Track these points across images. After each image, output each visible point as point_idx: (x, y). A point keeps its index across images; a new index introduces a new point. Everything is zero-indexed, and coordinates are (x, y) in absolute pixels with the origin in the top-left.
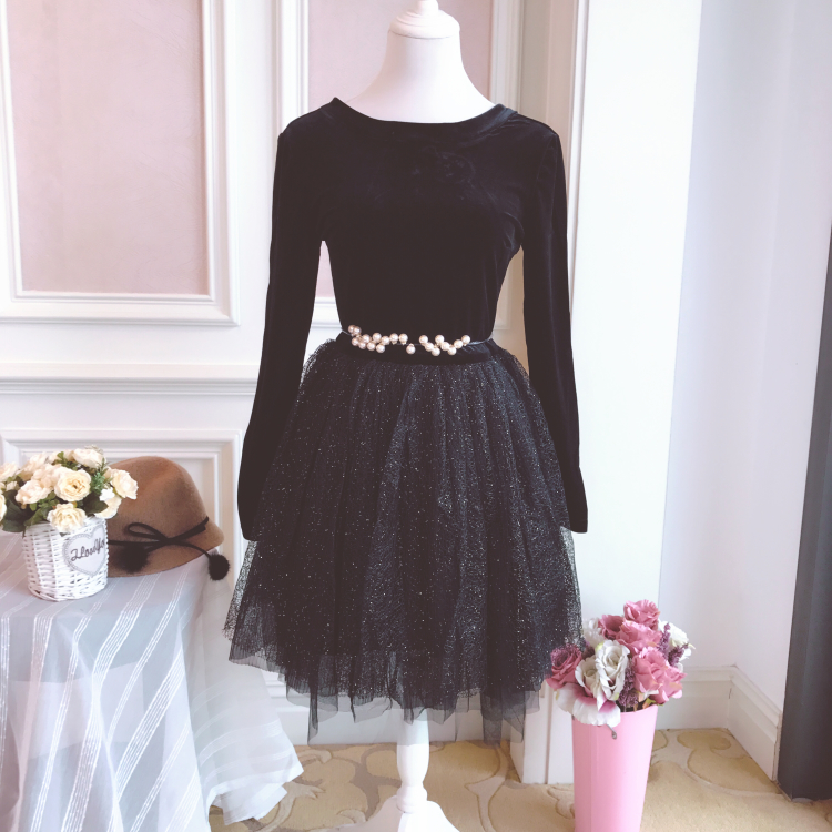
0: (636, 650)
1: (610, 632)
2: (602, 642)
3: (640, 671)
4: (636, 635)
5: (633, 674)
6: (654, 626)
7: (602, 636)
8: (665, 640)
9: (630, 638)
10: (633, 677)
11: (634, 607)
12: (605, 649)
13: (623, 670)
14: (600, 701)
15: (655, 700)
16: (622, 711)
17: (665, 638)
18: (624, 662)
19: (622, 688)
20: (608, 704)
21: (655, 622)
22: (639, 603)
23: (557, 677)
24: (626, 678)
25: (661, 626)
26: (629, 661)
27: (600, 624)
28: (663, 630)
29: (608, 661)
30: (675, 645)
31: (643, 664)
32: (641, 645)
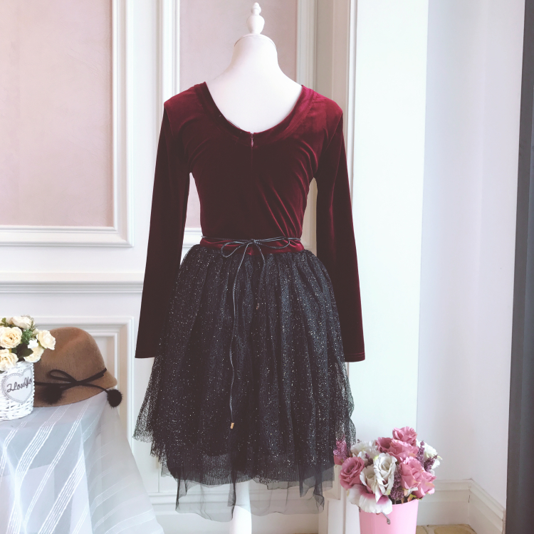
0: (401, 459)
1: (383, 449)
2: (378, 455)
3: (405, 473)
5: (400, 476)
6: (413, 444)
7: (378, 451)
9: (397, 451)
11: (400, 431)
12: (380, 460)
13: (393, 473)
14: (378, 496)
15: (416, 495)
16: (393, 503)
17: (421, 451)
18: (393, 467)
19: (392, 486)
20: (383, 498)
21: (414, 441)
22: (403, 429)
23: (347, 480)
24: (395, 478)
25: (418, 444)
26: (397, 467)
27: (376, 444)
28: (419, 446)
29: (382, 467)
30: (428, 457)
31: (406, 468)
32: (404, 456)
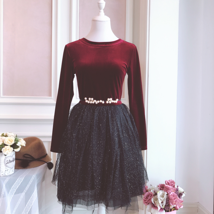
0: (169, 193)
1: (161, 189)
2: (159, 191)
3: (170, 199)
4: (169, 189)
5: (168, 200)
6: (174, 187)
7: (159, 190)
8: (177, 191)
9: (167, 189)
10: (168, 201)
11: (168, 181)
12: (160, 193)
13: (165, 199)
14: (159, 208)
15: (175, 208)
16: (166, 212)
17: (177, 190)
18: (165, 196)
19: (165, 204)
20: (161, 209)
21: (174, 185)
22: (169, 180)
23: (146, 201)
24: (166, 201)
25: (176, 187)
26: (167, 196)
27: (158, 186)
29: (161, 196)
30: (180, 192)
31: (171, 197)
32: (170, 192)
